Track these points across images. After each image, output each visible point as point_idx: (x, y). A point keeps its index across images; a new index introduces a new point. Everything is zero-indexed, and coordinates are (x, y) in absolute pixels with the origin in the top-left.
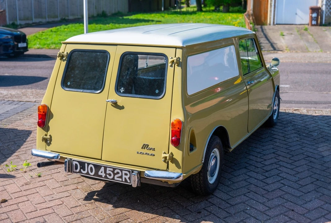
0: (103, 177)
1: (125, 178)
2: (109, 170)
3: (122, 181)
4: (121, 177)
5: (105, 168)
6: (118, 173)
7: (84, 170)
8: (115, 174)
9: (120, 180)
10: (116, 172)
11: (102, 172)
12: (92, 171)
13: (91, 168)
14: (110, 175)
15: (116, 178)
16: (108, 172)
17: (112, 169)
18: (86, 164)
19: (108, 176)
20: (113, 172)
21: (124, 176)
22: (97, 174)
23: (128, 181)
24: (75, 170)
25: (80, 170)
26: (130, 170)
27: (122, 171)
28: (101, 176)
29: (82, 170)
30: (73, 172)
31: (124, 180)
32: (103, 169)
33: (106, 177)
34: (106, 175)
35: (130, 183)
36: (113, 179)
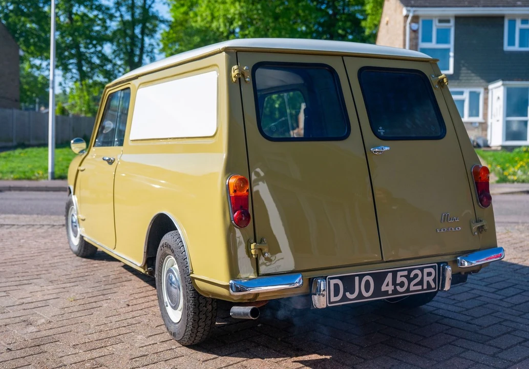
0: (390, 292)
1: (428, 282)
2: (401, 276)
3: (423, 290)
4: (421, 283)
5: (395, 274)
6: (416, 276)
7: (352, 292)
8: (410, 280)
9: (420, 287)
10: (412, 276)
11: (387, 285)
12: (367, 290)
13: (367, 282)
14: (402, 285)
15: (412, 288)
16: (399, 280)
17: (406, 273)
18: (357, 279)
19: (398, 288)
20: (407, 277)
21: (426, 279)
22: (378, 291)
23: (433, 285)
24: (334, 296)
25: (344, 295)
26: (436, 264)
27: (422, 270)
28: (386, 293)
29: (348, 294)
30: (330, 303)
31: (425, 287)
32: (389, 278)
33: (395, 291)
34: (395, 288)
35: (435, 288)
36: (408, 290)
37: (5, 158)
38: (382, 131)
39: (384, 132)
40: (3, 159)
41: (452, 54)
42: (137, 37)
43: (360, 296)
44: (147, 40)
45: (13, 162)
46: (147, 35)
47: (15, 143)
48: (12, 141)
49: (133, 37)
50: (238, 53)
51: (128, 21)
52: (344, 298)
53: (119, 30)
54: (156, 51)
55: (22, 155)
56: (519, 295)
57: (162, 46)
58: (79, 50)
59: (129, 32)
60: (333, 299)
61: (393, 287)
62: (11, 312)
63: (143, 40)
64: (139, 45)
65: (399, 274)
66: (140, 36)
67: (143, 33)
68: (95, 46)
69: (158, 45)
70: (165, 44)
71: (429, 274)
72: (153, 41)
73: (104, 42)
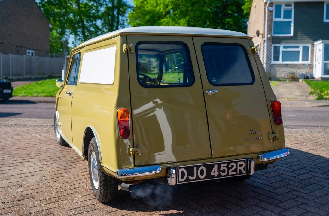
0: (216, 176)
1: (240, 170)
2: (223, 166)
3: (237, 174)
4: (236, 170)
5: (219, 165)
6: (233, 166)
7: (192, 176)
8: (229, 169)
9: (235, 173)
10: (230, 166)
11: (215, 172)
12: (202, 174)
13: (202, 170)
14: (224, 171)
15: (230, 173)
16: (222, 169)
17: (226, 164)
18: (195, 168)
19: (221, 173)
20: (227, 167)
21: (239, 168)
22: (208, 175)
23: (244, 172)
24: (181, 178)
25: (188, 177)
26: (245, 159)
27: (236, 162)
28: (214, 176)
29: (190, 177)
30: (179, 182)
31: (238, 173)
32: (216, 167)
33: (219, 175)
34: (219, 173)
35: (245, 173)
36: (227, 174)
37: (40, 84)
38: (215, 80)
39: (216, 81)
40: (39, 85)
41: (292, 24)
42: (115, 16)
43: (198, 178)
44: (120, 18)
45: (44, 87)
46: (121, 15)
47: (47, 76)
48: (45, 75)
49: (113, 16)
50: (128, 36)
51: (110, 7)
52: (188, 179)
53: (105, 12)
54: (126, 24)
55: (49, 82)
56: (306, 174)
57: (129, 21)
58: (83, 23)
59: (111, 13)
60: (180, 180)
61: (218, 173)
62: (13, 179)
63: (118, 18)
64: (116, 21)
65: (222, 165)
66: (117, 16)
67: (118, 14)
68: (92, 21)
69: (127, 20)
70: (130, 20)
71: (241, 165)
72: (124, 18)
73: (97, 19)
